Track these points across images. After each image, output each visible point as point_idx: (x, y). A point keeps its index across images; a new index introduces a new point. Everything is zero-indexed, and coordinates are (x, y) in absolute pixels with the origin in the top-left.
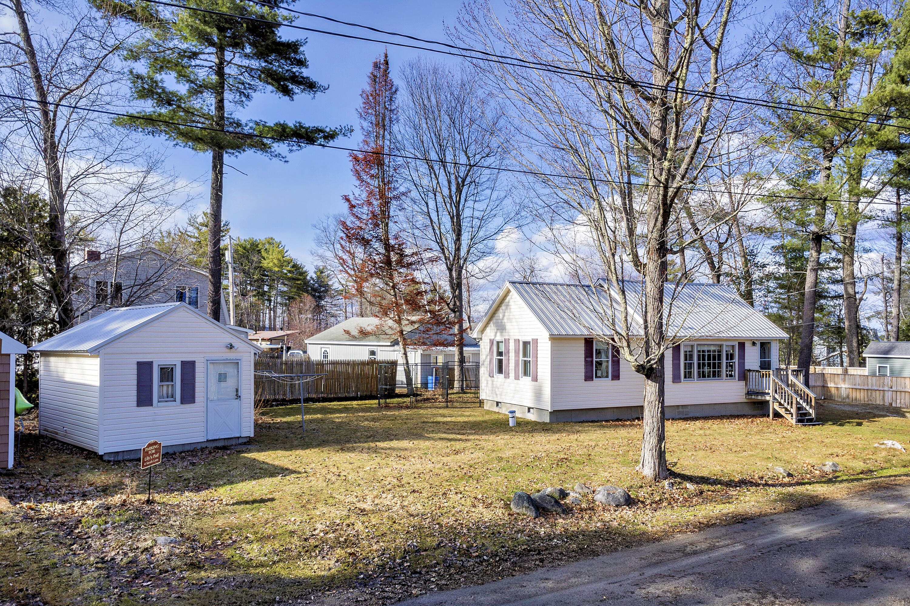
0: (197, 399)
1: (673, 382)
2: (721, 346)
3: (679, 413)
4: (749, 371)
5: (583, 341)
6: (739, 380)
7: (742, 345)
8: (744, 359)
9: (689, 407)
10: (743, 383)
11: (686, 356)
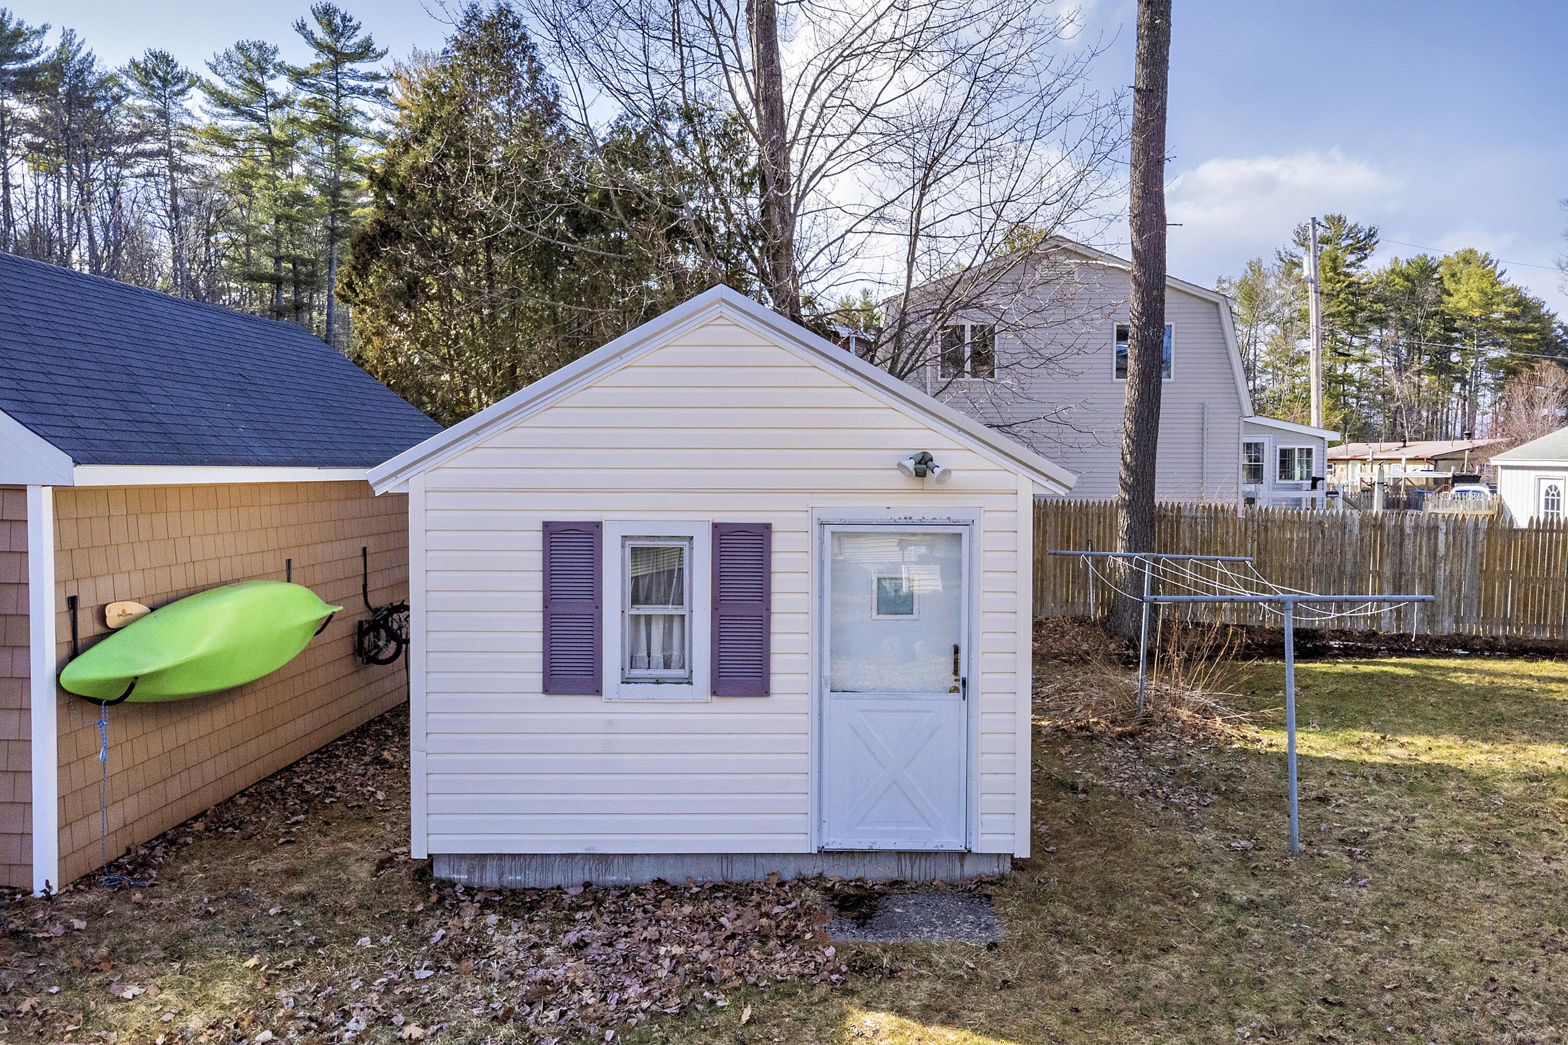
0: (776, 682)
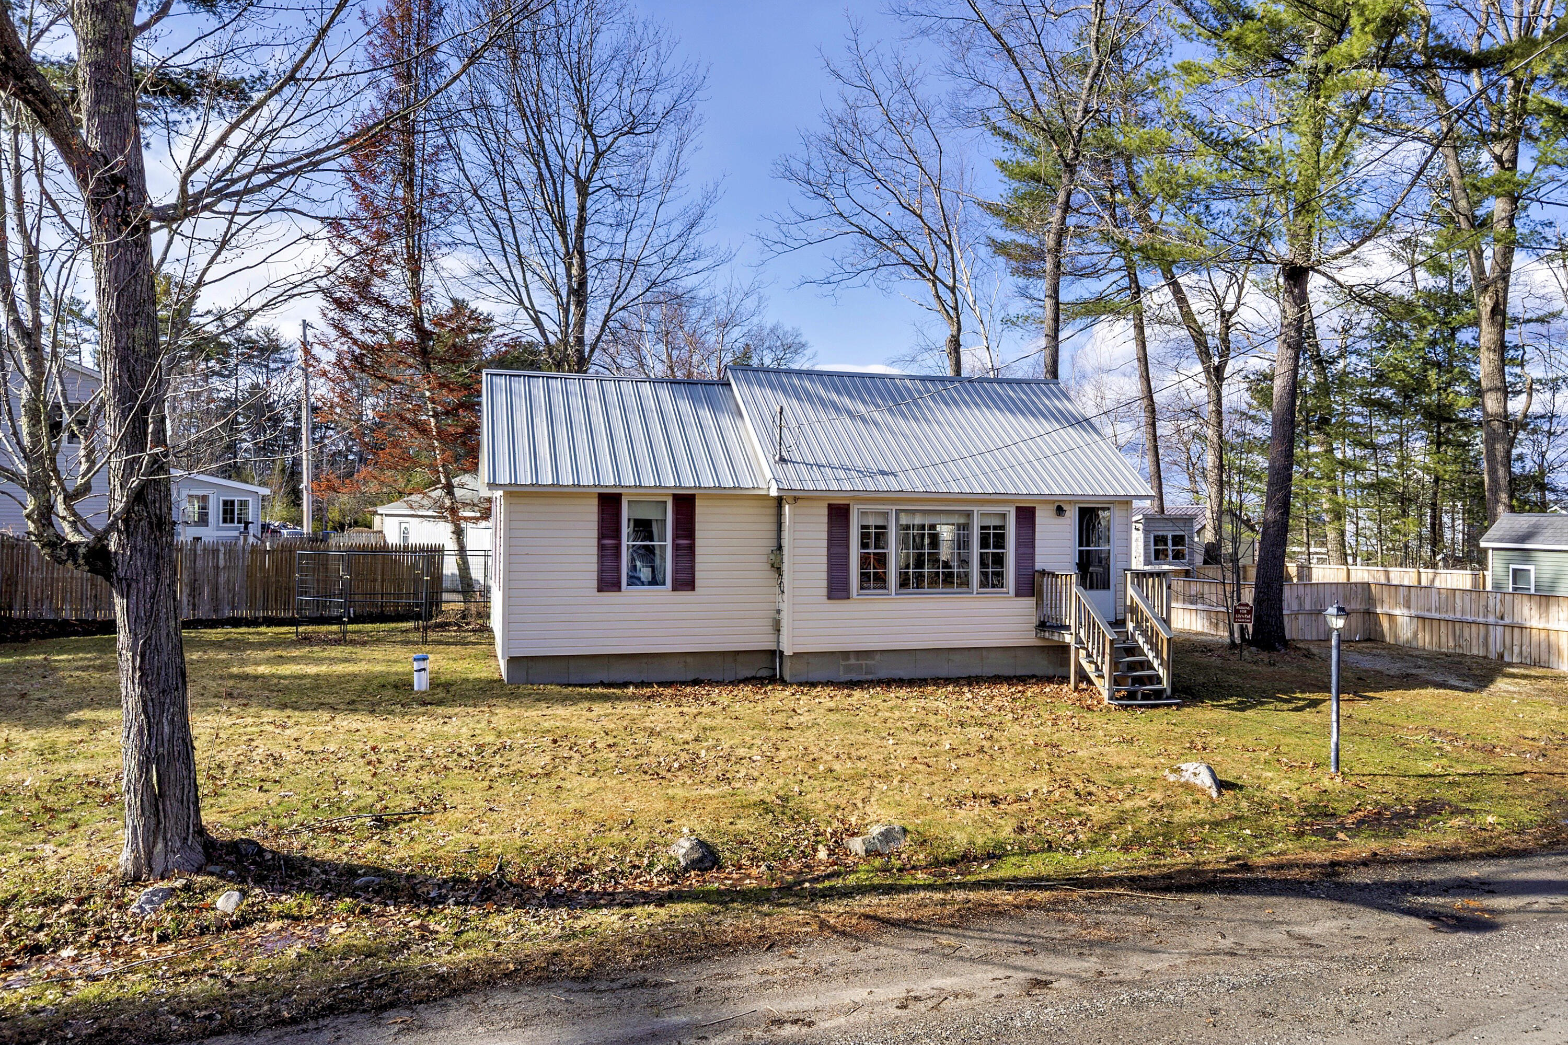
1: (829, 598)
2: (969, 514)
3: (848, 669)
4: (1043, 573)
5: (595, 502)
6: (1017, 595)
7: (1026, 515)
8: (1034, 547)
9: (878, 657)
10: (1030, 602)
11: (865, 536)
